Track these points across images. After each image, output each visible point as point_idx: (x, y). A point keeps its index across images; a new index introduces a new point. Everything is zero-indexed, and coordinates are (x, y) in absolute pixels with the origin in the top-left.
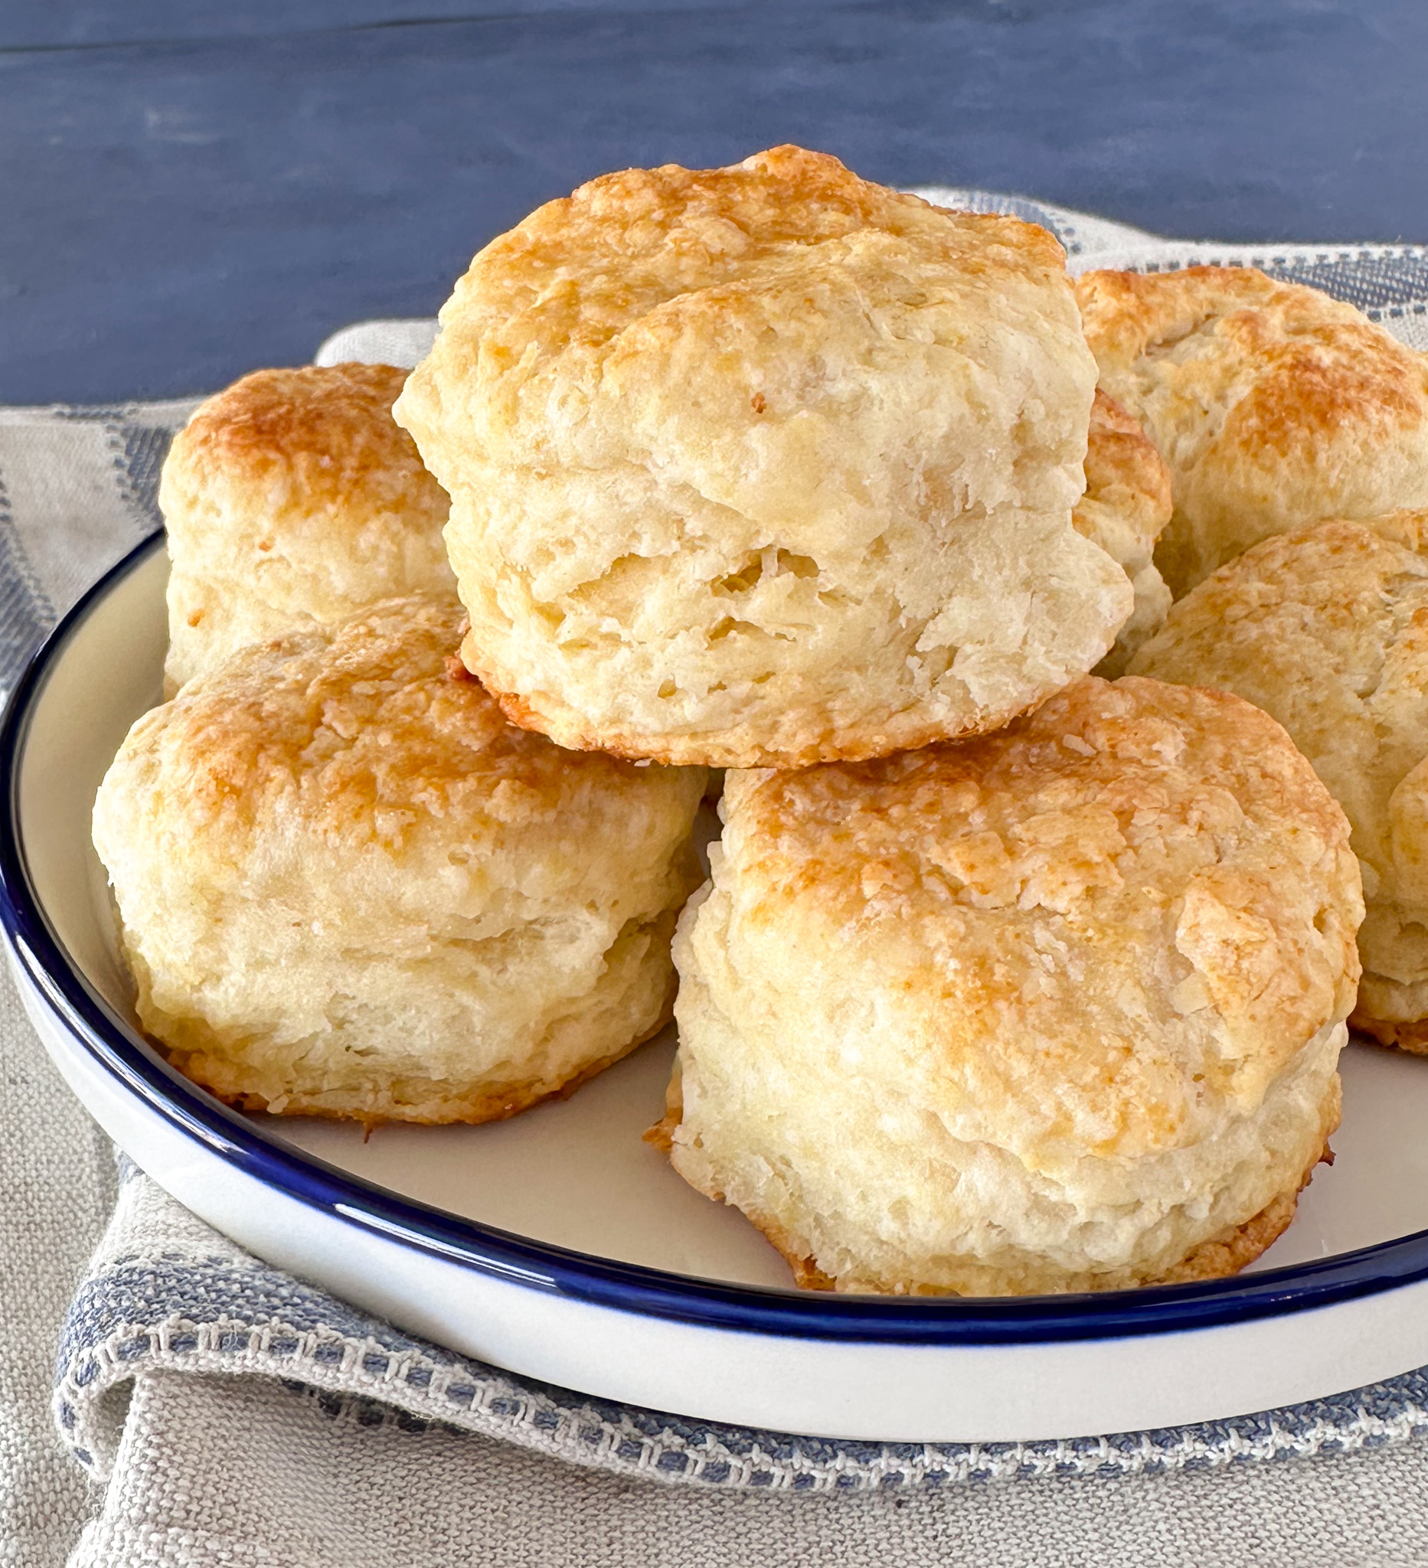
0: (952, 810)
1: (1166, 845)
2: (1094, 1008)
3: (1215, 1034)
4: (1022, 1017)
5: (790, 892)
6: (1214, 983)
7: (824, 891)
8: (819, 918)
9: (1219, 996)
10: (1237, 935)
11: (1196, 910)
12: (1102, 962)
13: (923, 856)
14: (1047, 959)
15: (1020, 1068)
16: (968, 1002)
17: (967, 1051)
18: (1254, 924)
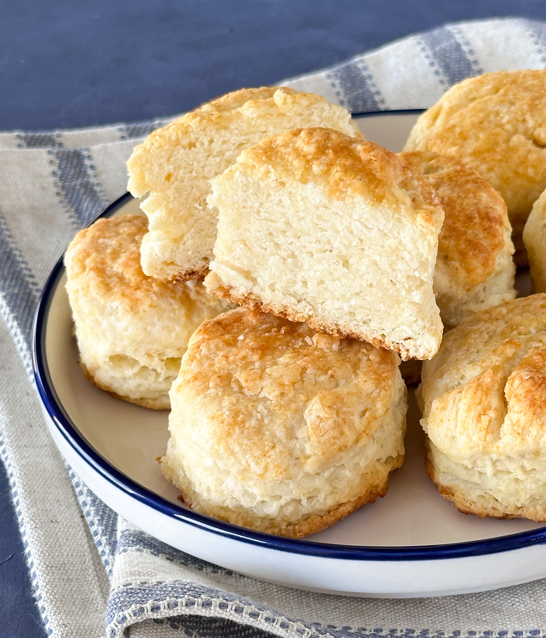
0: (250, 360)
1: (316, 381)
2: (267, 433)
3: (305, 445)
4: (242, 432)
5: (188, 382)
6: (310, 429)
7: (197, 383)
8: (193, 392)
9: (310, 433)
10: (322, 415)
11: (313, 404)
12: (276, 418)
13: (234, 375)
14: (259, 415)
15: (237, 449)
16: (227, 425)
17: (223, 441)
18: (328, 412)
